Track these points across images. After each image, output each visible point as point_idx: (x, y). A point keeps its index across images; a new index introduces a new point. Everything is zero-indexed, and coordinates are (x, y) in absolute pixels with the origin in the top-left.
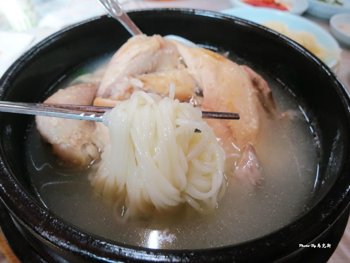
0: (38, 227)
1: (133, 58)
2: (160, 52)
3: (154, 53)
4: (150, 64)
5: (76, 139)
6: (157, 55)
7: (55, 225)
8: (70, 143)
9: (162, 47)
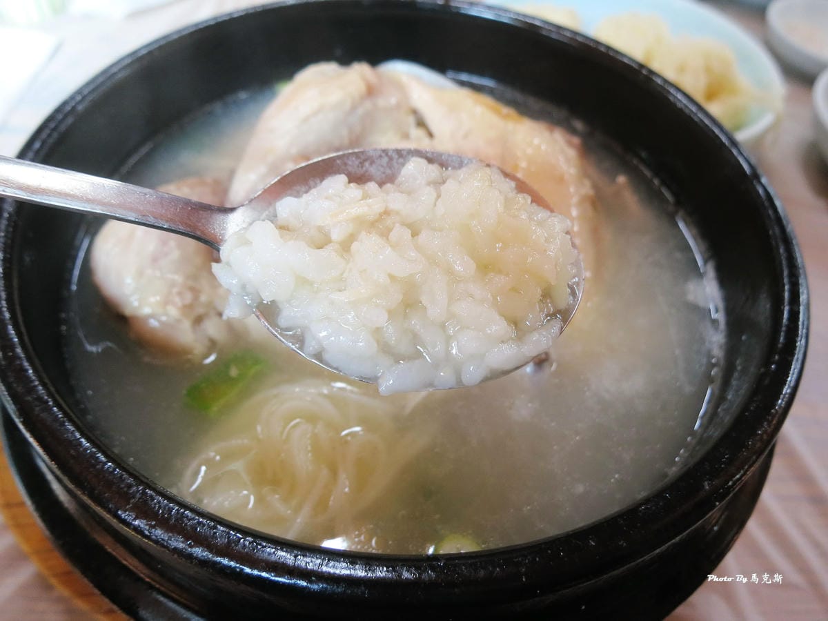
0: (125, 511)
1: (306, 120)
2: (368, 105)
3: (354, 108)
4: (345, 132)
5: (180, 304)
6: (360, 111)
7: (160, 507)
8: (166, 314)
9: (371, 91)
